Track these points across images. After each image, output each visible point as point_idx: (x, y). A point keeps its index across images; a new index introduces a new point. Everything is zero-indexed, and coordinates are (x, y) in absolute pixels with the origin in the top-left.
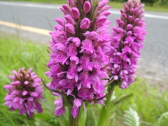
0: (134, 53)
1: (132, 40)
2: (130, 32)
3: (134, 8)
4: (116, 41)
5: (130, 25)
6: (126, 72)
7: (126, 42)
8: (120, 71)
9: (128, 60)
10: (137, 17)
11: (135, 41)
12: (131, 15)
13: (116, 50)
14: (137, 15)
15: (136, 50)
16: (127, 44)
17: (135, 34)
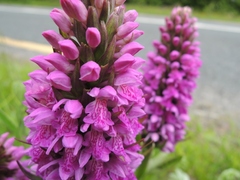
0: (183, 98)
1: (180, 76)
2: (176, 64)
3: (182, 24)
4: (153, 78)
5: (175, 53)
6: (171, 128)
7: (170, 80)
8: (161, 126)
9: (175, 109)
10: (187, 39)
11: (184, 78)
12: (177, 35)
13: (153, 93)
14: (186, 35)
15: (186, 91)
16: (172, 84)
17: (184, 68)
